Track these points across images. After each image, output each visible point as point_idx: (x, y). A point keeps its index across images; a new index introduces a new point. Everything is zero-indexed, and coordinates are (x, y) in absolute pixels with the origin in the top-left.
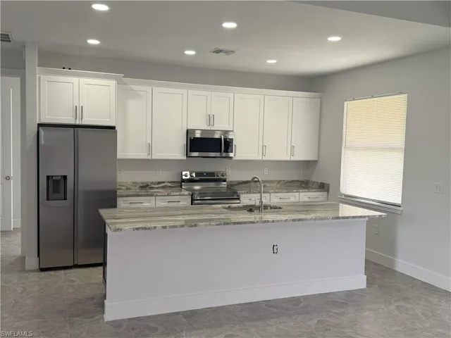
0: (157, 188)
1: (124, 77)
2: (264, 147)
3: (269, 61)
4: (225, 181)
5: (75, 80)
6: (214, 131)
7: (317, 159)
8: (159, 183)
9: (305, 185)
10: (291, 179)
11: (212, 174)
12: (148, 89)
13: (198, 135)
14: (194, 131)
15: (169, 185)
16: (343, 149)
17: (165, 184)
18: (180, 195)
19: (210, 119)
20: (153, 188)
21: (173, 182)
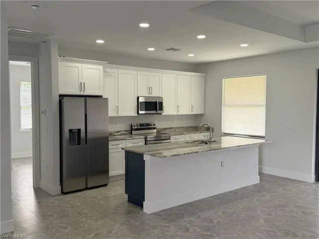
0: (118, 135)
1: (108, 64)
2: (178, 106)
3: (190, 55)
4: (155, 128)
5: (79, 65)
7: (203, 113)
8: (118, 132)
9: (196, 129)
10: (188, 126)
11: (148, 125)
15: (124, 133)
16: (222, 106)
17: (122, 132)
18: (139, 138)
19: (150, 90)
20: (115, 135)
21: (126, 131)
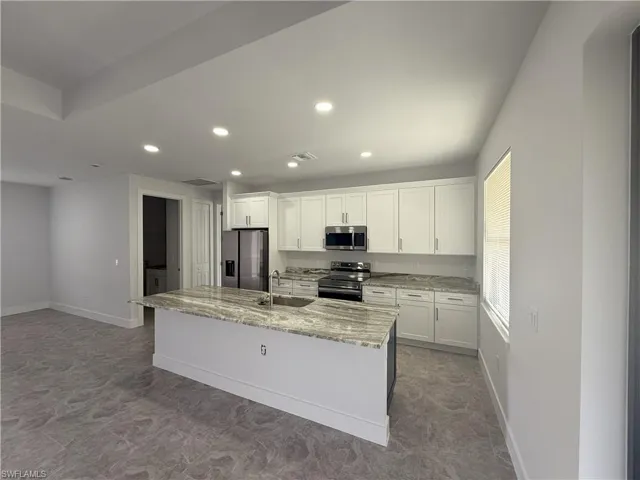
2: (400, 241)
6: (348, 228)
7: (473, 254)
12: (298, 198)
13: (338, 231)
14: (333, 228)
18: (309, 281)
19: (345, 217)
